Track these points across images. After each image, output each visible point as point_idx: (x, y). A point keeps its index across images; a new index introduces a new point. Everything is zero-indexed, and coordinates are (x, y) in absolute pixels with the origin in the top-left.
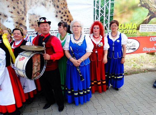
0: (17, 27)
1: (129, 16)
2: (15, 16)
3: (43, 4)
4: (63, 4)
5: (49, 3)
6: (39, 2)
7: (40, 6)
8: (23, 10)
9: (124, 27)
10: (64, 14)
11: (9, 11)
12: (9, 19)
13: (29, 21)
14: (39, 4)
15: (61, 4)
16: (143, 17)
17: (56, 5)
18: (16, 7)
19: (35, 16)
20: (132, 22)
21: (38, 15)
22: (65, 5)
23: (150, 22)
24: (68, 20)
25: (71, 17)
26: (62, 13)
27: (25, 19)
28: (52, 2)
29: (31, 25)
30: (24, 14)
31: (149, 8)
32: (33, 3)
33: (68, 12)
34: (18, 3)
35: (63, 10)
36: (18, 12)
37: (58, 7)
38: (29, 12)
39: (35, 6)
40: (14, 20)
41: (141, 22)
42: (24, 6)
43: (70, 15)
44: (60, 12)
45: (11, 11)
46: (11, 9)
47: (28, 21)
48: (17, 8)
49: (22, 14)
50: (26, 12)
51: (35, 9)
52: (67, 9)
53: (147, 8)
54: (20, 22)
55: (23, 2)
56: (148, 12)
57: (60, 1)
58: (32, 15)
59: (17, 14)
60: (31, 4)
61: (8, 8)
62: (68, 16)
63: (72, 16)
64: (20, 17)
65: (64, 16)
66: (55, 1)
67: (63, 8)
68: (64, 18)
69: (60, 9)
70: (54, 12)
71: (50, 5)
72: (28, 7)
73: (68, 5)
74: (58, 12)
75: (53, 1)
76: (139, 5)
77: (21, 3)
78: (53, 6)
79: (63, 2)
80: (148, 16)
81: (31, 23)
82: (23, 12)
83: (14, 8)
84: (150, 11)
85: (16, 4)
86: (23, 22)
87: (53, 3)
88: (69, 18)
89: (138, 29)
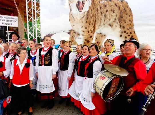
0: (85, 43)
3: (110, 25)
4: (129, 25)
5: (116, 24)
6: (107, 23)
7: (107, 27)
8: (92, 30)
10: (129, 34)
11: (82, 31)
12: (81, 36)
13: (96, 39)
15: (127, 25)
17: (122, 26)
19: (101, 35)
21: (104, 34)
22: (131, 26)
26: (127, 33)
27: (92, 37)
28: (118, 24)
29: (96, 42)
30: (92, 33)
32: (102, 24)
34: (90, 24)
35: (129, 31)
36: (88, 32)
37: (124, 27)
39: (103, 26)
40: (84, 37)
44: (125, 32)
45: (83, 30)
46: (83, 29)
47: (94, 39)
48: (88, 28)
49: (91, 33)
50: (94, 31)
51: (102, 29)
52: (132, 30)
54: (88, 39)
55: (93, 24)
57: (127, 22)
58: (99, 34)
59: (88, 33)
60: (100, 25)
61: (82, 28)
63: (137, 36)
64: (89, 35)
65: (129, 36)
66: (122, 23)
67: (129, 28)
69: (125, 29)
70: (119, 32)
71: (116, 26)
73: (134, 26)
74: (123, 32)
75: (120, 22)
77: (92, 24)
78: (119, 26)
79: (130, 23)
81: (97, 41)
82: (92, 31)
83: (86, 28)
85: (89, 25)
86: (90, 40)
87: (120, 24)
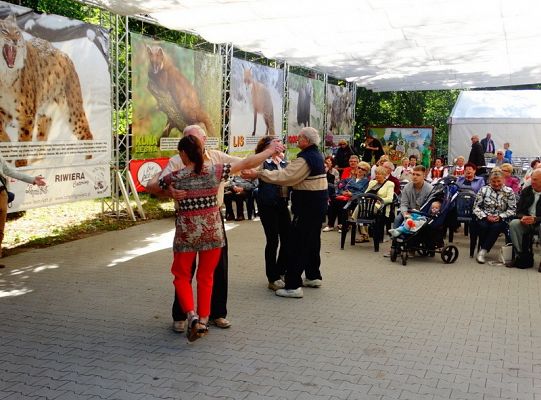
0: (21, 136)
1: (148, 124)
2: (21, 118)
3: (56, 100)
6: (51, 96)
8: (32, 108)
9: (144, 141)
11: (16, 109)
13: (38, 127)
14: (51, 99)
17: (71, 103)
18: (24, 102)
19: (45, 119)
20: (152, 133)
21: (50, 118)
24: (83, 128)
25: (87, 122)
26: (77, 116)
27: (33, 123)
29: (39, 134)
31: (167, 112)
33: (83, 115)
34: (27, 96)
38: (39, 111)
40: (20, 124)
41: (161, 134)
42: (35, 101)
43: (86, 119)
44: (74, 113)
45: (18, 108)
46: (18, 105)
48: (25, 105)
49: (31, 114)
50: (35, 110)
54: (26, 128)
55: (33, 96)
56: (166, 120)
57: (75, 97)
58: (41, 116)
59: (25, 114)
60: (42, 100)
61: (15, 104)
62: (83, 121)
64: (28, 119)
65: (79, 120)
66: (69, 97)
67: (78, 107)
68: (79, 123)
69: (74, 109)
70: (68, 113)
72: (38, 104)
74: (72, 114)
75: (67, 96)
77: (31, 97)
81: (40, 131)
82: (31, 111)
83: (22, 104)
85: (25, 97)
88: (85, 124)
89: (159, 146)
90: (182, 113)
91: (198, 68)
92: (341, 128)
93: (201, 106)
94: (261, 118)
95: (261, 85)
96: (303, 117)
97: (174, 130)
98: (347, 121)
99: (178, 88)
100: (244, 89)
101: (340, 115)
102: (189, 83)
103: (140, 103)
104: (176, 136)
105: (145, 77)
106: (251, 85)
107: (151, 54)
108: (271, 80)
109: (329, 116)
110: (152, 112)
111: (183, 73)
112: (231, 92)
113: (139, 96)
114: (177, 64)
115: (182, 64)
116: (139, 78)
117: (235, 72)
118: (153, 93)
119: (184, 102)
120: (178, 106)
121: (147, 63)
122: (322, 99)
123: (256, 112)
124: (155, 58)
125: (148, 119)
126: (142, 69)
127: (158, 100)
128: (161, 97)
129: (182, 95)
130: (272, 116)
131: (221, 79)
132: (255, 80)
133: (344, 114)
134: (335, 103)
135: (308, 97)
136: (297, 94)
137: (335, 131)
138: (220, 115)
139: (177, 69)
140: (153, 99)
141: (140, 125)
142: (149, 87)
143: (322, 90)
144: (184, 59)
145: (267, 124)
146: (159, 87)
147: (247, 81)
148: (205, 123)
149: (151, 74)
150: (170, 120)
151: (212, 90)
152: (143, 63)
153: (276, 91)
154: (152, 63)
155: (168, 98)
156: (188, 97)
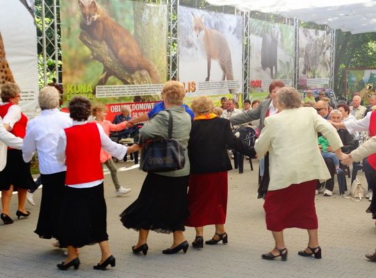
1: (81, 73)
9: (77, 89)
16: (98, 74)
20: (86, 82)
23: (107, 83)
24: (6, 78)
25: (10, 73)
33: (6, 66)
41: (97, 82)
43: (9, 70)
52: (4, 61)
53: (101, 62)
56: (103, 68)
62: (6, 72)
76: (91, 57)
80: (104, 72)
84: (105, 67)
88: (8, 75)
89: (94, 93)
90: (121, 62)
91: (137, 17)
92: (317, 72)
93: (142, 53)
94: (215, 64)
95: (215, 32)
96: (269, 62)
97: (111, 79)
98: (325, 64)
99: (116, 37)
100: (194, 37)
101: (315, 58)
102: (127, 33)
103: (72, 53)
104: (114, 84)
105: (76, 28)
106: (203, 33)
107: (82, 6)
108: (228, 26)
109: (301, 60)
110: (86, 61)
111: (121, 23)
112: (179, 39)
113: (70, 46)
114: (113, 14)
115: (119, 14)
116: (69, 29)
117: (182, 21)
118: (86, 43)
119: (122, 51)
120: (116, 55)
121: (79, 15)
122: (292, 43)
123: (209, 58)
124: (87, 10)
125: (80, 68)
126: (73, 21)
127: (92, 50)
128: (96, 47)
129: (120, 44)
130: (230, 62)
131: (165, 28)
132: (207, 27)
133: (321, 57)
134: (308, 47)
135: (275, 41)
136: (261, 39)
137: (310, 74)
138: (165, 62)
139: (113, 20)
140: (87, 50)
141: (72, 74)
142: (81, 38)
143: (291, 35)
144: (122, 10)
145: (224, 69)
146: (93, 38)
147: (198, 28)
148: (149, 71)
149: (83, 26)
150: (106, 69)
151: (155, 38)
152: (74, 15)
153: (234, 37)
154: (84, 15)
155: (104, 48)
156: (127, 46)
